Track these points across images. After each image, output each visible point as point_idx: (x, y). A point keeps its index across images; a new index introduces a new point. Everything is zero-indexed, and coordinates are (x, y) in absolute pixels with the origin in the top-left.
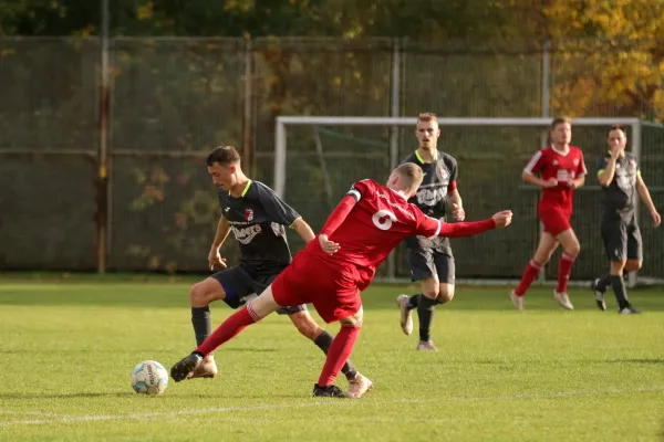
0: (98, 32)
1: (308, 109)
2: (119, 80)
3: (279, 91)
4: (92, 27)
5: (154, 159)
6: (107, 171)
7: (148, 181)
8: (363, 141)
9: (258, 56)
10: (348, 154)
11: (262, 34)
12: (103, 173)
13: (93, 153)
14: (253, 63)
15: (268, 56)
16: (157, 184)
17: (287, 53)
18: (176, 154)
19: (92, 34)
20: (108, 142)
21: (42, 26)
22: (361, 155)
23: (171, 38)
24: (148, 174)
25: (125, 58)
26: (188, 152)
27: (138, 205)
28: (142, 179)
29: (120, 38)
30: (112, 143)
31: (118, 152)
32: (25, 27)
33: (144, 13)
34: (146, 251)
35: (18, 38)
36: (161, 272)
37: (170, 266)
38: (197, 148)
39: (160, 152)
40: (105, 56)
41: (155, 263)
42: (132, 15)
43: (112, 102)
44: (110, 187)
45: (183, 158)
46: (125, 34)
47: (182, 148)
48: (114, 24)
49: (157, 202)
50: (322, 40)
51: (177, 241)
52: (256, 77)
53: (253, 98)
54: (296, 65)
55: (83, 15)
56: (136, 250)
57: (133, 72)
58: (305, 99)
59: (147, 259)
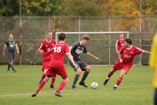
0: (19, 15)
1: (62, 30)
2: (23, 25)
3: (56, 27)
4: (18, 15)
6: (22, 44)
7: (30, 46)
8: (73, 37)
9: (52, 20)
10: (70, 40)
11: (52, 16)
12: (21, 44)
13: (18, 40)
14: (51, 21)
15: (54, 20)
16: (32, 46)
17: (58, 19)
18: (35, 40)
19: (18, 16)
20: (21, 38)
21: (8, 15)
22: (73, 40)
23: (34, 17)
24: (30, 45)
25: (25, 21)
26: (38, 40)
27: (28, 51)
28: (28, 45)
29: (24, 17)
30: (23, 38)
31: (23, 40)
32: (4, 15)
33: (28, 11)
34: (30, 60)
35: (3, 17)
36: (33, 64)
37: (35, 63)
38: (39, 39)
39: (32, 40)
40: (20, 20)
41: (31, 62)
42: (26, 12)
43: (22, 30)
44: (22, 47)
45: (37, 41)
46: (25, 16)
47: (36, 39)
48: (22, 14)
49: (32, 50)
50: (65, 17)
51: (36, 58)
52: (51, 24)
53: (51, 28)
54: (59, 22)
55: (16, 12)
56: (28, 60)
57: (26, 24)
58: (61, 29)
59: (30, 62)
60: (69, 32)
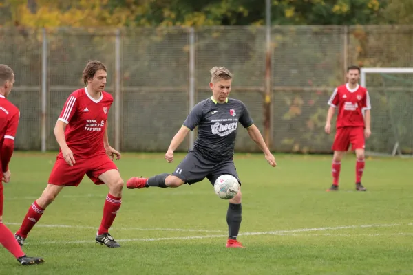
0: (264, 24)
1: (380, 64)
2: (276, 49)
3: (363, 55)
4: (261, 21)
5: (295, 92)
6: (271, 99)
7: (292, 104)
8: (408, 81)
9: (352, 37)
10: (400, 88)
11: (354, 24)
12: (268, 99)
13: (262, 89)
14: (348, 40)
15: (357, 36)
16: (297, 106)
17: (367, 34)
18: (306, 89)
19: (262, 24)
20: (271, 83)
21: (234, 21)
22: (407, 89)
23: (304, 27)
24: (293, 100)
25: (279, 37)
26: (314, 88)
27: (287, 117)
28: (289, 103)
29: (277, 27)
30: (273, 84)
31: (277, 88)
32: (225, 21)
33: (289, 13)
34: (292, 142)
35: (222, 27)
36: (300, 153)
37: (305, 149)
38: (318, 86)
39: (299, 88)
40: (268, 37)
41: (296, 148)
42: (283, 14)
43: (273, 62)
44: (272, 107)
45: (311, 92)
46: (280, 24)
47: (310, 86)
48: (273, 19)
49: (298, 116)
50: (387, 27)
51: (308, 136)
52: (350, 47)
53: (348, 59)
54: (372, 41)
55: (256, 14)
56: (286, 141)
57: (284, 45)
58: (376, 59)
59: (292, 146)
60: (396, 66)
